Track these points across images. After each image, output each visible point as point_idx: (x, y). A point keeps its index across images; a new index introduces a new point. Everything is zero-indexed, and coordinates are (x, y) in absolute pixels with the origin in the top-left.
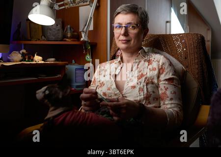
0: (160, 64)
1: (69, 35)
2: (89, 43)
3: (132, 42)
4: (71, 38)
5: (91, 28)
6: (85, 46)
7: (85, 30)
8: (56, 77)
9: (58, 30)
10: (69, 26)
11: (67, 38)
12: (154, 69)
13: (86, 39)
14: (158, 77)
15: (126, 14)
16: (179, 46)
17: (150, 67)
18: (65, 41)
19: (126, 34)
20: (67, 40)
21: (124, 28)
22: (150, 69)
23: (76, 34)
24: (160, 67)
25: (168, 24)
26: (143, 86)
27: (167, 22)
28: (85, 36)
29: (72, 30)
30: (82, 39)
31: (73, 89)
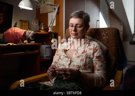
0: (95, 47)
1: (42, 28)
2: (53, 33)
3: (79, 35)
4: (43, 30)
5: (54, 25)
6: (51, 35)
7: (51, 26)
8: (35, 52)
9: (37, 26)
10: (42, 24)
11: (42, 30)
12: (91, 49)
13: (52, 31)
14: (93, 54)
15: (76, 18)
16: (104, 35)
17: (89, 47)
18: (40, 32)
19: (75, 30)
20: (42, 31)
21: (74, 27)
22: (89, 49)
23: (46, 28)
24: (95, 49)
25: (98, 22)
26: (84, 58)
27: (97, 21)
28: (51, 29)
29: (44, 26)
30: (49, 31)
31: (44, 58)
